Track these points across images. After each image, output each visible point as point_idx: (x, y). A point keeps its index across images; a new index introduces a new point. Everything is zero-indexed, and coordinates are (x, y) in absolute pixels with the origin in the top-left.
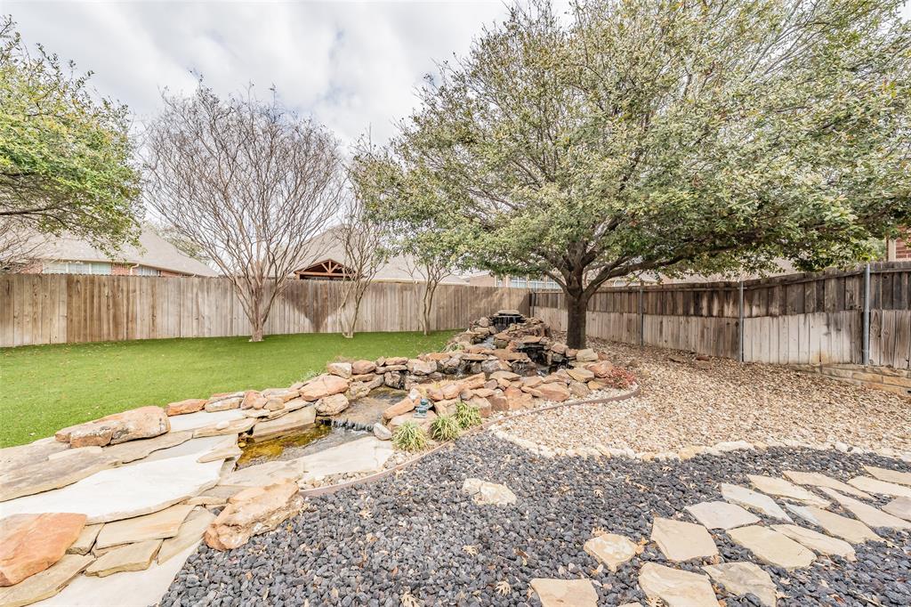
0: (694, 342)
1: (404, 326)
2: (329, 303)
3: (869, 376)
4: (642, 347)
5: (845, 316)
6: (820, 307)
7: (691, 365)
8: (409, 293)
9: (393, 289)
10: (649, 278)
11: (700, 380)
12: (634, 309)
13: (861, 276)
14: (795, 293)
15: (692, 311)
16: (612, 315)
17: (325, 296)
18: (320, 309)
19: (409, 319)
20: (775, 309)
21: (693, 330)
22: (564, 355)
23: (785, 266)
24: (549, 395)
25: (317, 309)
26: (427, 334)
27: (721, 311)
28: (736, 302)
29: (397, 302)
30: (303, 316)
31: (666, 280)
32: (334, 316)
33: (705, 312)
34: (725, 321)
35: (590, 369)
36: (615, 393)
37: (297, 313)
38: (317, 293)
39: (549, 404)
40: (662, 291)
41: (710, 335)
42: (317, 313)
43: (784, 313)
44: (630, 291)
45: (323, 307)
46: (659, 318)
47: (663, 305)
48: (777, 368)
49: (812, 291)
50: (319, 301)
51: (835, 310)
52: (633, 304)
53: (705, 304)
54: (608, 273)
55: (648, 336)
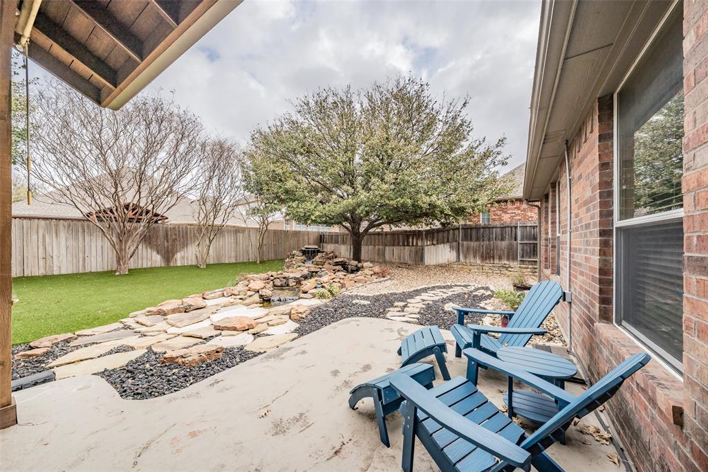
0: (407, 259)
1: (238, 259)
2: (178, 243)
3: (460, 266)
4: (385, 262)
5: (454, 243)
6: (448, 241)
7: (406, 268)
8: (241, 235)
9: (229, 232)
10: (386, 228)
11: (411, 273)
12: (380, 243)
13: (458, 229)
14: (441, 235)
15: (406, 244)
16: (370, 247)
17: (174, 237)
18: (170, 247)
19: (241, 254)
20: (435, 242)
21: (406, 252)
22: (357, 266)
23: (437, 225)
24: (360, 281)
25: (168, 247)
26: (260, 263)
27: (417, 243)
28: (422, 239)
29: (232, 241)
30: (155, 253)
31: (394, 229)
32: (183, 253)
33: (411, 244)
34: (418, 247)
35: (371, 270)
36: (382, 279)
37: (149, 250)
38: (167, 234)
39: (360, 285)
40: (393, 234)
41: (413, 255)
42: (168, 250)
43: (438, 244)
44: (379, 234)
45: (172, 245)
46: (391, 248)
47: (394, 241)
48: (436, 266)
49: (445, 234)
50: (170, 241)
51: (452, 242)
52: (380, 241)
53: (411, 240)
54: (372, 225)
55: (387, 258)
